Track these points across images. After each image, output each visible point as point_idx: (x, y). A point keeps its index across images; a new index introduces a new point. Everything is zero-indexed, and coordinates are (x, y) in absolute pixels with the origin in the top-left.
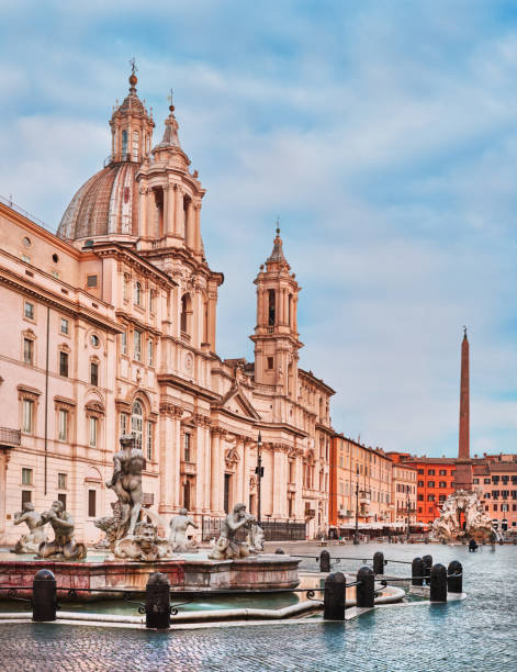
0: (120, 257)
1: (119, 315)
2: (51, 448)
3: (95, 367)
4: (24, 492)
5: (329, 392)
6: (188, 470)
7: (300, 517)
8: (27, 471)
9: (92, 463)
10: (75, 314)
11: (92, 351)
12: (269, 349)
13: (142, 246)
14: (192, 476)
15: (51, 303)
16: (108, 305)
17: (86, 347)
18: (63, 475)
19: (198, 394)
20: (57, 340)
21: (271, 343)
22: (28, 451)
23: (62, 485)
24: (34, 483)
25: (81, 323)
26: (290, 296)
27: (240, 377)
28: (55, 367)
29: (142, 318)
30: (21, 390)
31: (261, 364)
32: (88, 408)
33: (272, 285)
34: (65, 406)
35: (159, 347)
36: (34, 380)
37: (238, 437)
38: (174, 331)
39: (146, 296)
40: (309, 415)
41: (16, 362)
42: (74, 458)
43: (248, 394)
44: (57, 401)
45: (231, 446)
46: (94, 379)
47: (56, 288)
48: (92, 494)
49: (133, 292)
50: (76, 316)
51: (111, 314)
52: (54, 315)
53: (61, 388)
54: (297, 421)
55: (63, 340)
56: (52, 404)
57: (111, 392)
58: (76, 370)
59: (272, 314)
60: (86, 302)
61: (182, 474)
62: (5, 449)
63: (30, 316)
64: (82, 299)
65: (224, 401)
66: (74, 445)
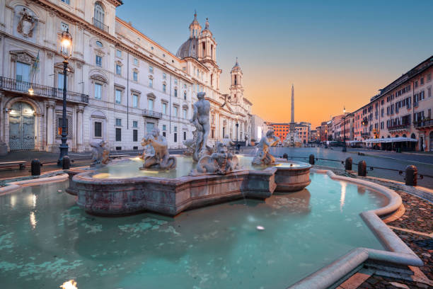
0: (193, 61)
1: (193, 79)
2: (172, 119)
3: (185, 94)
4: (163, 132)
5: (251, 104)
7: (244, 140)
8: (164, 126)
9: (185, 124)
10: (180, 77)
11: (184, 89)
12: (234, 92)
13: (199, 59)
14: (214, 128)
15: (172, 73)
16: (189, 75)
17: (182, 87)
18: (176, 128)
19: (216, 103)
20: (173, 85)
22: (164, 120)
23: (176, 130)
24: (166, 130)
25: (181, 80)
26: (241, 76)
27: (227, 99)
28: (173, 94)
29: (199, 80)
30: (162, 100)
31: (233, 96)
32: (184, 107)
33: (236, 73)
34: (176, 106)
36: (166, 98)
37: (227, 117)
38: (209, 84)
39: (200, 74)
40: (246, 111)
41: (160, 91)
42: (179, 122)
43: (229, 104)
44: (174, 104)
45: (225, 119)
46: (185, 98)
47: (173, 69)
48: (185, 133)
49: (196, 71)
50: (179, 78)
51: (190, 78)
52: (173, 77)
53: (174, 100)
54: (243, 112)
55: (175, 86)
56: (172, 105)
57: (190, 102)
58: (180, 95)
59: (236, 82)
60: (183, 74)
62: (157, 119)
63: (165, 77)
64: (181, 73)
65: (223, 106)
66: (179, 118)
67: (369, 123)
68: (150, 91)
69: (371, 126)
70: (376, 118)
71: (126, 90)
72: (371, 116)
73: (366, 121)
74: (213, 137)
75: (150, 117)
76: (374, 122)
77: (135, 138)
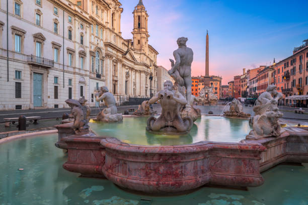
1: (91, 17)
2: (66, 69)
3: (82, 37)
4: (55, 86)
5: (157, 53)
6: (115, 79)
8: (56, 78)
9: (82, 75)
10: (75, 14)
11: (81, 31)
14: (116, 81)
15: (65, 8)
16: (86, 13)
17: (79, 28)
18: (70, 80)
19: (118, 50)
20: (67, 25)
21: (139, 35)
22: (57, 70)
23: (70, 83)
24: (59, 82)
25: (77, 19)
26: (145, 18)
27: (130, 46)
28: (67, 36)
29: (99, 20)
30: (53, 44)
31: (136, 42)
32: (80, 53)
33: (139, 14)
34: (71, 52)
35: (105, 31)
36: (58, 40)
37: (130, 68)
38: (110, 26)
39: (100, 12)
40: (151, 61)
41: (51, 32)
42: (74, 73)
43: (133, 52)
44: (68, 50)
45: (127, 71)
46: (82, 42)
47: (67, 3)
48: (82, 87)
49: (95, 9)
50: (75, 15)
51: (87, 16)
52: (66, 14)
53: (68, 44)
54: (148, 62)
55: (70, 25)
56: (66, 51)
57: (88, 47)
58: (75, 37)
59: (139, 24)
60: (79, 11)
61: (113, 80)
62: (47, 68)
63: (56, 13)
64: (77, 9)
65: (125, 54)
66: (74, 68)
67: (291, 77)
68: (37, 30)
69: (294, 81)
70: (301, 73)
71: (5, 28)
72: (294, 69)
73: (287, 76)
74: (114, 93)
75: (38, 66)
76: (297, 76)
77: (18, 94)
